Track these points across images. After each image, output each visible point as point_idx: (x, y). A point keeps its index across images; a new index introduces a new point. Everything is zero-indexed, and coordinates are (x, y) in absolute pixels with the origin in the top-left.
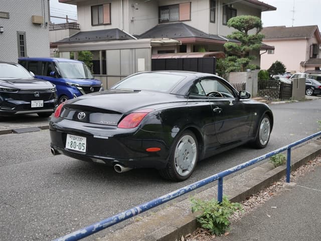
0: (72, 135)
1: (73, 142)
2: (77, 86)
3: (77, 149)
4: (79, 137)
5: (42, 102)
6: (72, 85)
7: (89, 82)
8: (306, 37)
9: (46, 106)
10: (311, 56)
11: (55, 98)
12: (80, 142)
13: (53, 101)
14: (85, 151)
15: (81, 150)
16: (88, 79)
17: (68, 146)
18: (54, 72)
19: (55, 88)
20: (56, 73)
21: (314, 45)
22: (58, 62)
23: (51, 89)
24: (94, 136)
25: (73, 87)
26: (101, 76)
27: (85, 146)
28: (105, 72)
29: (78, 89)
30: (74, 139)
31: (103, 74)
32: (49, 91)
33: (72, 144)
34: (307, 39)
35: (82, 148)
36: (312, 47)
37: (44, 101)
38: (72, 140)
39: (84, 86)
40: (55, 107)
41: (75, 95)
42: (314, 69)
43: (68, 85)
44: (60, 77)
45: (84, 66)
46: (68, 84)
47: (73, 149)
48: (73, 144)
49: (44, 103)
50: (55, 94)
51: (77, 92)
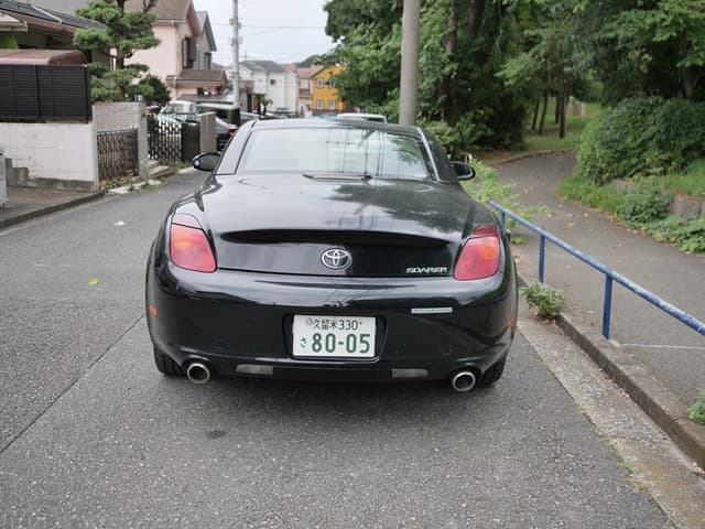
0: (314, 318)
1: (324, 334)
3: (340, 352)
4: (345, 318)
8: (172, 21)
10: (185, 64)
12: (351, 332)
14: (371, 353)
15: (357, 354)
17: (302, 350)
21: (187, 39)
24: (413, 312)
27: (371, 340)
30: (325, 327)
33: (317, 342)
34: (176, 26)
35: (362, 346)
36: (185, 43)
38: (317, 331)
42: (195, 92)
47: (323, 353)
48: (323, 342)
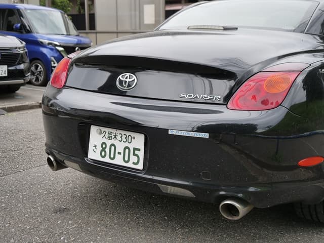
0: (103, 129)
1: (109, 143)
2: (56, 45)
3: (118, 161)
4: (123, 132)
5: (5, 68)
6: (50, 44)
7: (72, 40)
9: (12, 75)
11: (24, 62)
12: (127, 144)
13: (22, 66)
14: (141, 166)
15: (130, 165)
16: (70, 35)
17: (94, 154)
18: (19, 25)
19: (24, 47)
20: (23, 26)
22: (25, 9)
23: (19, 48)
24: (170, 132)
25: (50, 46)
26: (87, 33)
27: (141, 154)
28: (93, 26)
29: (58, 50)
30: (110, 138)
31: (90, 29)
32: (15, 51)
33: (104, 150)
35: (134, 159)
37: (8, 67)
38: (104, 140)
39: (65, 45)
40: (25, 77)
41: (53, 58)
43: (41, 44)
44: (29, 32)
45: (63, 17)
46: (42, 42)
47: (107, 160)
48: (107, 150)
49: (8, 70)
50: (25, 57)
51: (56, 55)
